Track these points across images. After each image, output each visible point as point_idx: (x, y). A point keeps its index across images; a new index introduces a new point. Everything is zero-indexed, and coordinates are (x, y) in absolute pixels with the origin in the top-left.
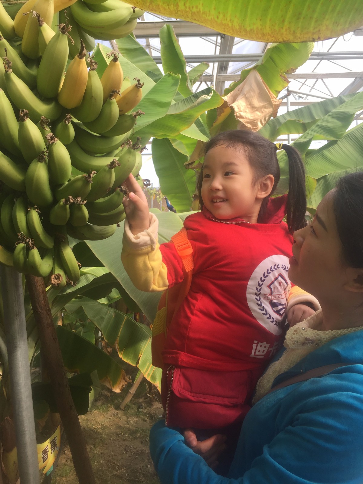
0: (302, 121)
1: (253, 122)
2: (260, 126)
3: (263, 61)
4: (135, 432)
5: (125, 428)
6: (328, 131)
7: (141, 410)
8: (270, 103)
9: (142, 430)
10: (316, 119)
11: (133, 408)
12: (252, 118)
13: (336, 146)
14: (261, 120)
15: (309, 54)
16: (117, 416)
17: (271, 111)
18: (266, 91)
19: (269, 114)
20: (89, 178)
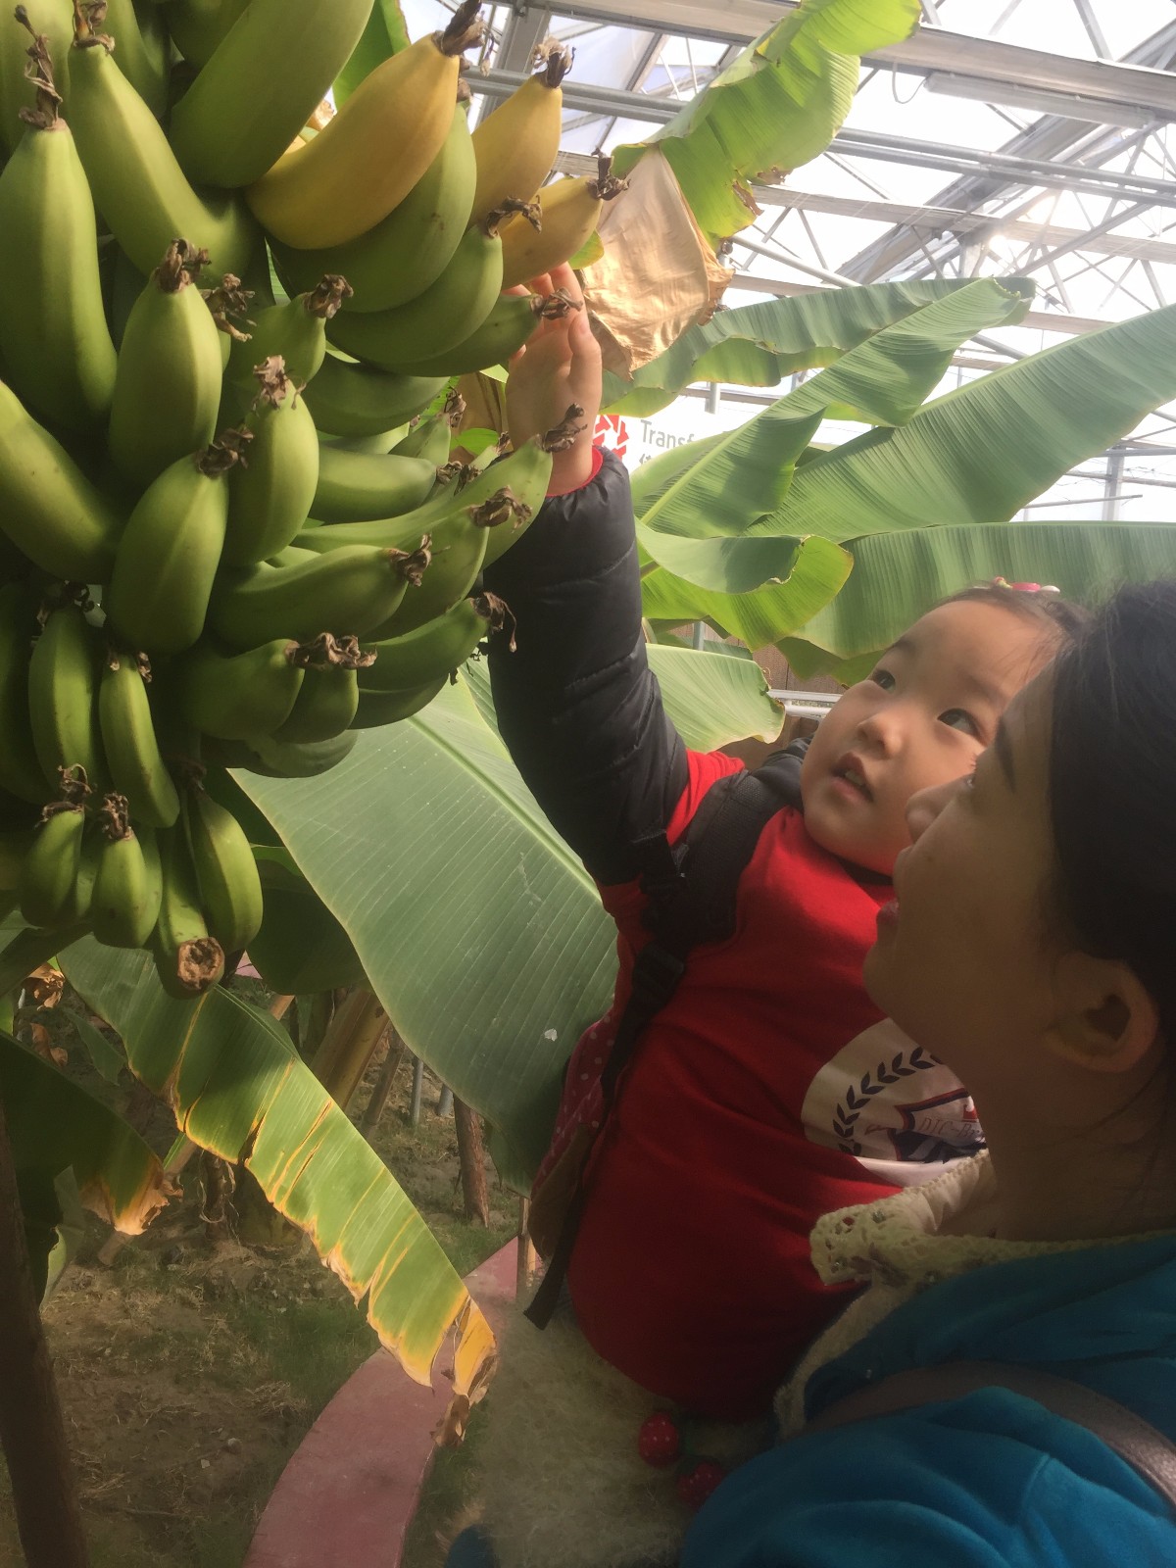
0: (773, 348)
1: (637, 329)
2: (659, 347)
3: (689, 127)
4: (154, 1344)
5: (116, 1333)
6: (866, 395)
7: (173, 1267)
8: (699, 275)
9: (179, 1336)
10: (818, 345)
11: (144, 1262)
12: (636, 317)
13: (886, 447)
14: (664, 325)
15: (834, 131)
16: (88, 1289)
17: (697, 302)
18: (691, 233)
19: (693, 312)
20: (415, 566)
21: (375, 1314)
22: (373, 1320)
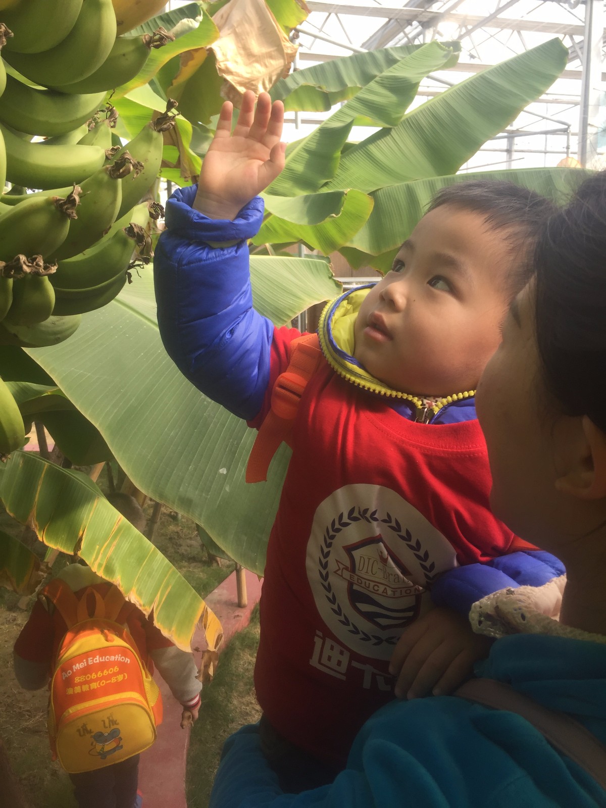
0: (326, 89)
1: (249, 83)
8: (280, 49)
10: (349, 86)
12: (248, 76)
13: (388, 138)
14: (263, 79)
17: (280, 65)
18: (273, 26)
19: (278, 71)
20: (69, 206)
21: (158, 622)
22: (157, 624)
